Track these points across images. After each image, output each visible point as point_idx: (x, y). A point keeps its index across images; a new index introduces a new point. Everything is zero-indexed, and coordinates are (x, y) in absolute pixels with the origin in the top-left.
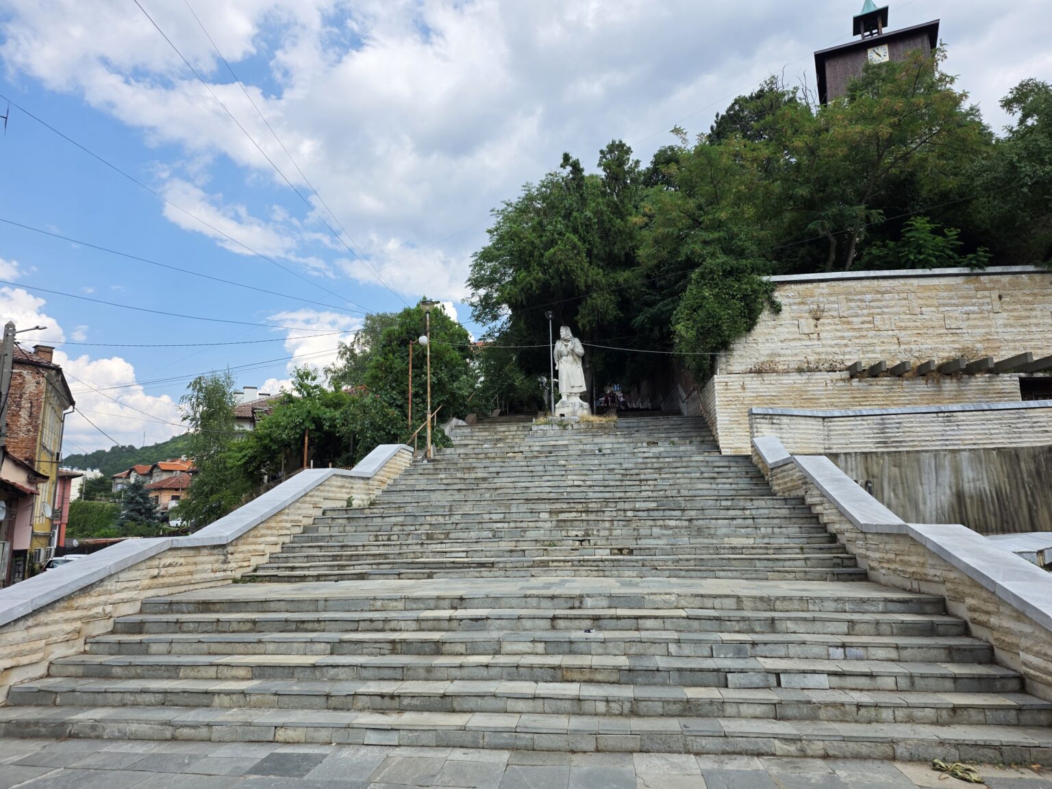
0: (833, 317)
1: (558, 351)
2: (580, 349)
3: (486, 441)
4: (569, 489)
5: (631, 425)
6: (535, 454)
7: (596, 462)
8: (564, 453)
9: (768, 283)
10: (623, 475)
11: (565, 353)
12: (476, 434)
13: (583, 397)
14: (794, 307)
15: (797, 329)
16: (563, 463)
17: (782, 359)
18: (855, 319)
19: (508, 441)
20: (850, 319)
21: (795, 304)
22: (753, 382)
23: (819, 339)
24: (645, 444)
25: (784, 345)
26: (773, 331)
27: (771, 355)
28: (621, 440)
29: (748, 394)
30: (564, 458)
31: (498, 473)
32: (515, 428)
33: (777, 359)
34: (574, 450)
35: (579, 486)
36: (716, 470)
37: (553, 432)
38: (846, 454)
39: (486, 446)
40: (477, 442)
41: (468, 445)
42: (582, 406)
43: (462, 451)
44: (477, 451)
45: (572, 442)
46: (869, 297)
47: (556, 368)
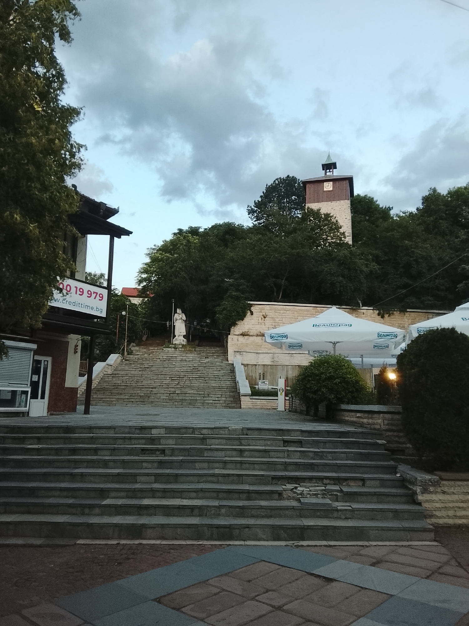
0: (270, 318)
1: (176, 318)
2: (184, 318)
3: (146, 353)
4: (175, 372)
5: (201, 350)
6: (165, 359)
7: (185, 364)
8: (175, 360)
9: (250, 304)
10: (193, 368)
11: (179, 319)
12: (141, 350)
13: (184, 336)
14: (258, 313)
15: (258, 321)
16: (174, 363)
17: (252, 331)
18: (277, 319)
19: (154, 354)
20: (275, 319)
21: (258, 312)
22: (241, 338)
23: (265, 325)
24: (204, 358)
25: (253, 326)
26: (250, 321)
27: (249, 329)
28: (196, 356)
29: (239, 343)
30: (175, 362)
31: (152, 366)
32: (157, 349)
33: (250, 331)
34: (179, 358)
35: (178, 371)
36: (222, 368)
37: (171, 351)
38: (258, 365)
39: (145, 355)
40: (142, 353)
41: (138, 354)
42: (183, 341)
43: (136, 357)
44: (142, 357)
45: (178, 356)
46: (282, 312)
47: (174, 324)
